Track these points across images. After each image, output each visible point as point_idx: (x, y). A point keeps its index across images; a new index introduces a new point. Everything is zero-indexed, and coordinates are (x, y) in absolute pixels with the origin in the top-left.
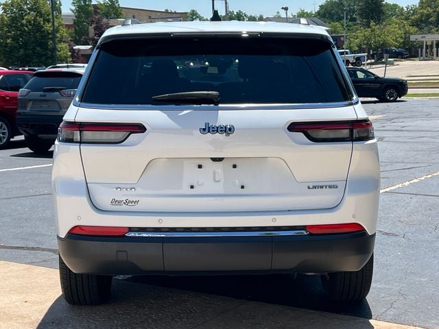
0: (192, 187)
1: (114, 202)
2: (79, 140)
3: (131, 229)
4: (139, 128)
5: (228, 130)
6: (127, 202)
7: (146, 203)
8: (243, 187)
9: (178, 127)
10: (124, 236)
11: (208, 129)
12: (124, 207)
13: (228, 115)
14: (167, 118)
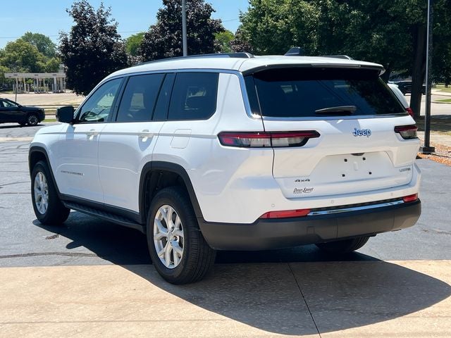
0: (344, 175)
1: (296, 190)
2: (270, 145)
3: (311, 210)
4: (314, 134)
5: (367, 133)
6: (305, 190)
7: (318, 190)
8: (370, 173)
9: (339, 131)
10: (306, 216)
11: (358, 133)
12: (303, 194)
13: (365, 122)
14: (331, 126)
